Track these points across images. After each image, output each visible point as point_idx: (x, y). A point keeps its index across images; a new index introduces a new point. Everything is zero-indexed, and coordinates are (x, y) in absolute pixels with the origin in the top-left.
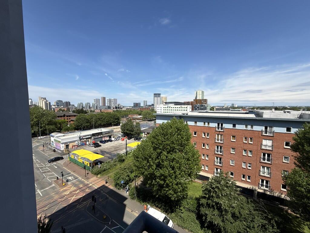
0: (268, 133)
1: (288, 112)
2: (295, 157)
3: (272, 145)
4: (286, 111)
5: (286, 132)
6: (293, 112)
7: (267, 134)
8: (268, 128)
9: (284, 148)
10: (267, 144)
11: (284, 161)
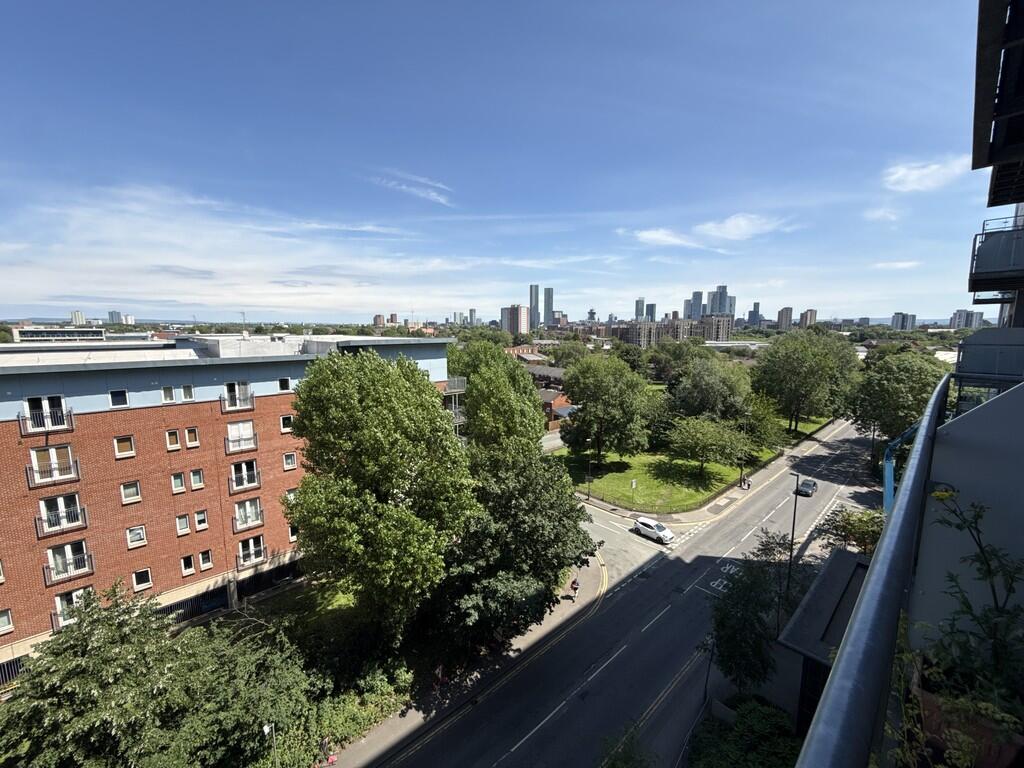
0: (238, 401)
1: (280, 338)
2: (302, 449)
3: (255, 435)
4: (275, 335)
5: (279, 391)
6: (289, 338)
7: (236, 405)
8: (237, 387)
9: (282, 434)
10: (240, 434)
11: (287, 467)
